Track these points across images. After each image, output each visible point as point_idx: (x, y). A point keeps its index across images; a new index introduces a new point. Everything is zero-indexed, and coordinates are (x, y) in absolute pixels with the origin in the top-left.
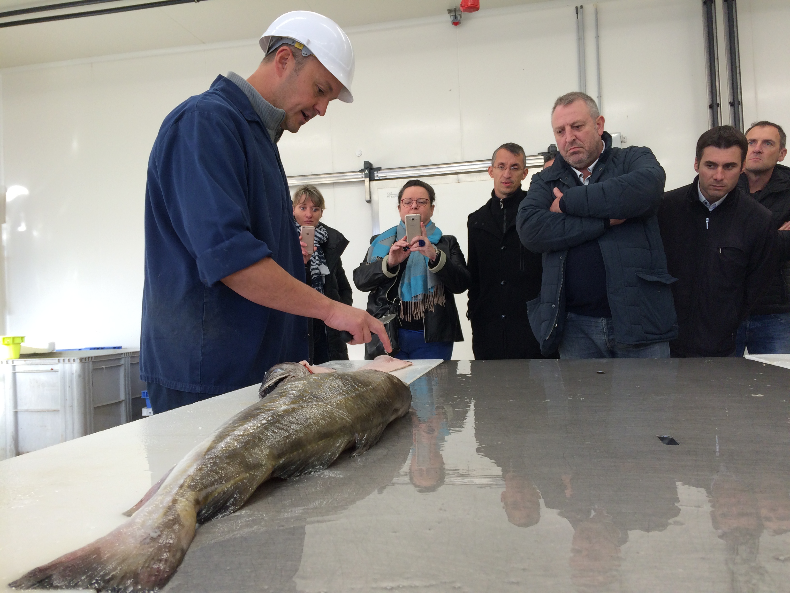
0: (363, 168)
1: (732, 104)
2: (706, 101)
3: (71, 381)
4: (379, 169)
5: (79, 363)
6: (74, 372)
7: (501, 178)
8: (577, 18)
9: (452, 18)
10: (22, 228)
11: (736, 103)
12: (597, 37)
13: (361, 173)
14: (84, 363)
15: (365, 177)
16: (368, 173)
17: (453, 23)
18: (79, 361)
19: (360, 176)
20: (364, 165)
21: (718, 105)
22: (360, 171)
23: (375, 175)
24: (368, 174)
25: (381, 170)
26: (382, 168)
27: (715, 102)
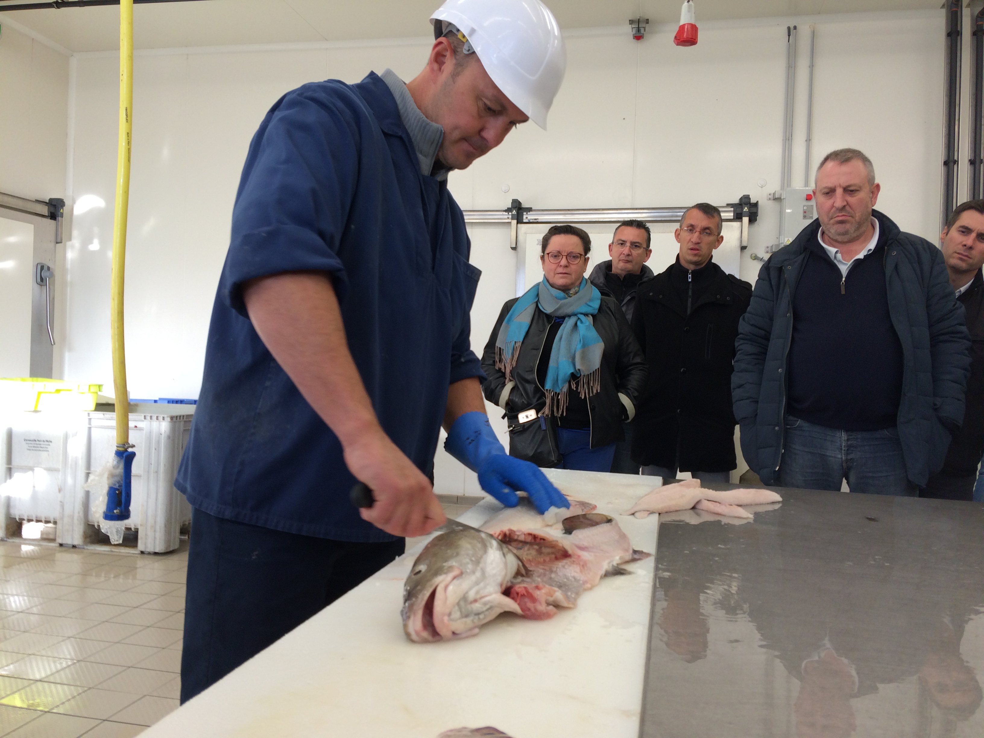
0: (510, 207)
1: (972, 162)
2: (940, 155)
3: (158, 442)
4: (529, 210)
5: (169, 422)
6: (163, 432)
7: (688, 242)
8: (789, 42)
9: (634, 30)
10: (95, 246)
11: (978, 162)
12: (812, 66)
13: (507, 213)
14: (174, 422)
15: (512, 219)
16: (516, 213)
17: (635, 36)
18: (169, 419)
19: (506, 217)
20: (512, 203)
21: (956, 162)
22: (505, 211)
23: (525, 217)
24: (516, 216)
25: (532, 211)
26: (533, 209)
27: (951, 158)
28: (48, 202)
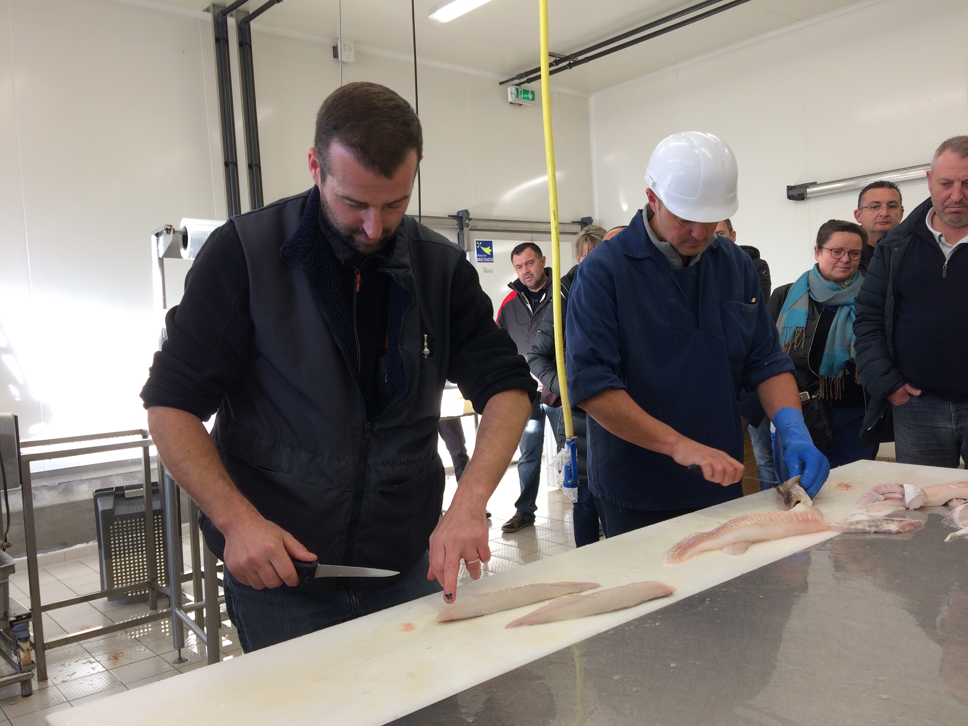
28: (581, 221)
